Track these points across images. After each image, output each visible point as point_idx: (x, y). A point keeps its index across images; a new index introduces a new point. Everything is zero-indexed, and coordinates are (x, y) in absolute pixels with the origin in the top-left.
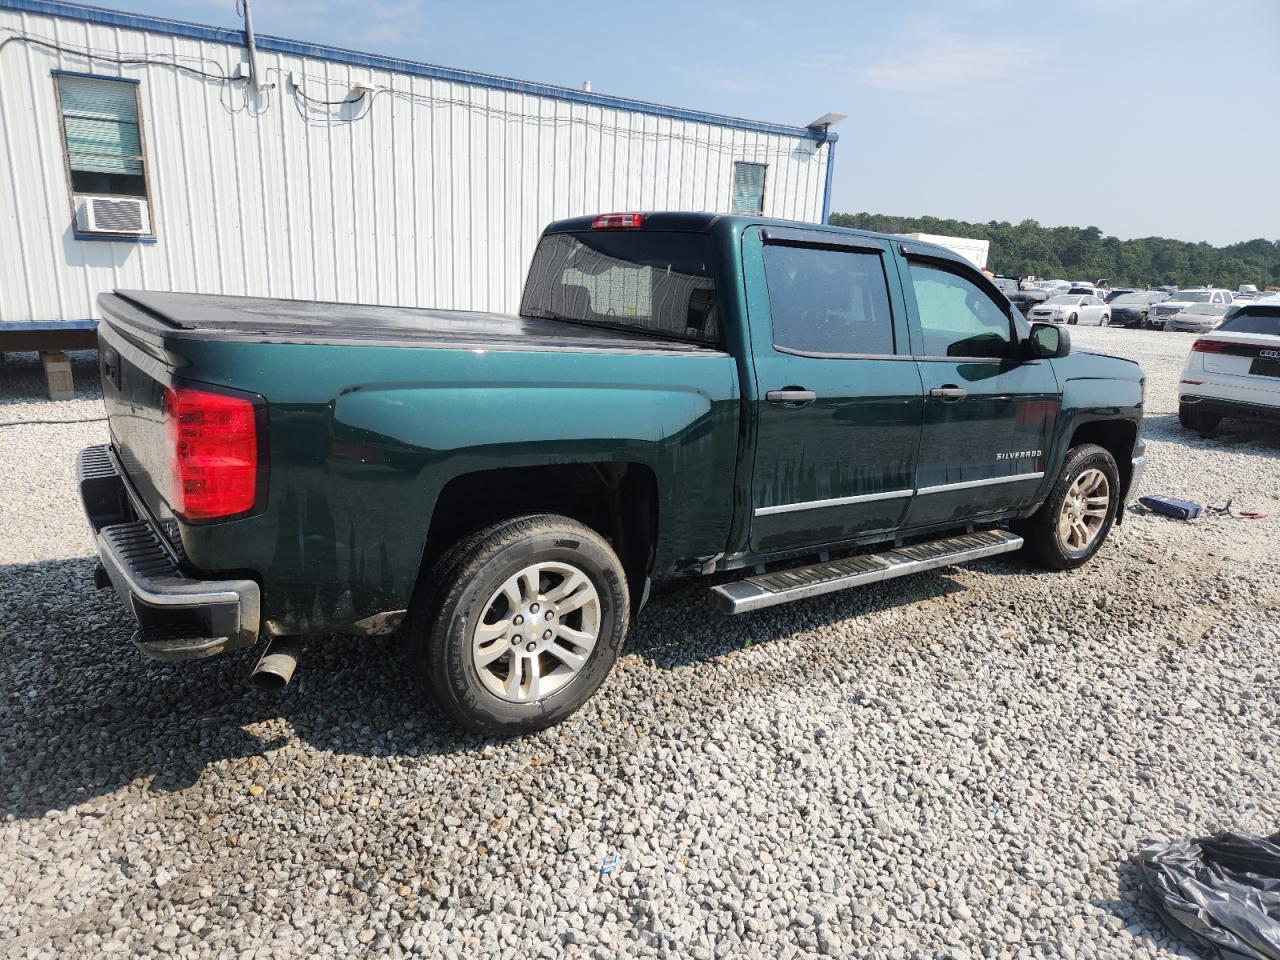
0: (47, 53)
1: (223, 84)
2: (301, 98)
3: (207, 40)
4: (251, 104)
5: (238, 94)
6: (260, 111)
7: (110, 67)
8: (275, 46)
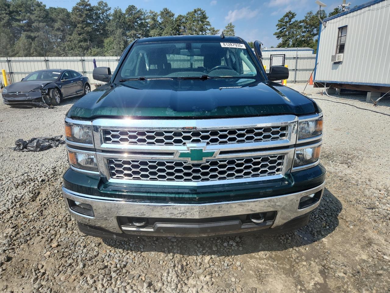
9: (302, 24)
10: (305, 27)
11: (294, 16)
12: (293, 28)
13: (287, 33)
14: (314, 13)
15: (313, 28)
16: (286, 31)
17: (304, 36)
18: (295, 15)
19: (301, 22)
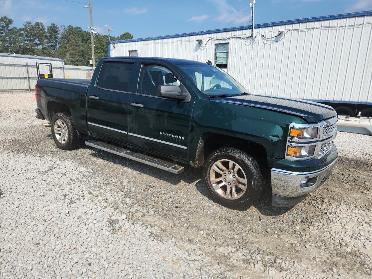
0: (215, 41)
1: (246, 39)
2: (264, 38)
3: (244, 30)
4: (252, 43)
5: (249, 41)
6: (253, 44)
7: (224, 41)
8: (259, 26)
9: (22, 32)
10: (26, 36)
11: (11, 22)
12: (12, 34)
13: (7, 38)
14: (33, 24)
15: (35, 38)
16: (6, 36)
17: (27, 45)
18: (13, 22)
19: (21, 30)
